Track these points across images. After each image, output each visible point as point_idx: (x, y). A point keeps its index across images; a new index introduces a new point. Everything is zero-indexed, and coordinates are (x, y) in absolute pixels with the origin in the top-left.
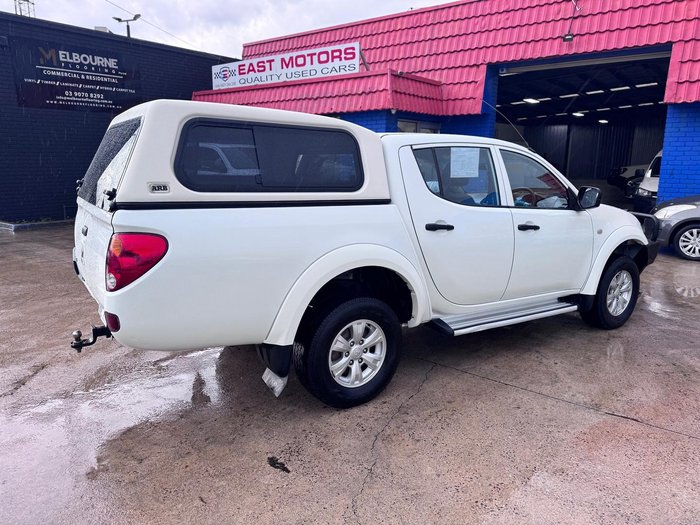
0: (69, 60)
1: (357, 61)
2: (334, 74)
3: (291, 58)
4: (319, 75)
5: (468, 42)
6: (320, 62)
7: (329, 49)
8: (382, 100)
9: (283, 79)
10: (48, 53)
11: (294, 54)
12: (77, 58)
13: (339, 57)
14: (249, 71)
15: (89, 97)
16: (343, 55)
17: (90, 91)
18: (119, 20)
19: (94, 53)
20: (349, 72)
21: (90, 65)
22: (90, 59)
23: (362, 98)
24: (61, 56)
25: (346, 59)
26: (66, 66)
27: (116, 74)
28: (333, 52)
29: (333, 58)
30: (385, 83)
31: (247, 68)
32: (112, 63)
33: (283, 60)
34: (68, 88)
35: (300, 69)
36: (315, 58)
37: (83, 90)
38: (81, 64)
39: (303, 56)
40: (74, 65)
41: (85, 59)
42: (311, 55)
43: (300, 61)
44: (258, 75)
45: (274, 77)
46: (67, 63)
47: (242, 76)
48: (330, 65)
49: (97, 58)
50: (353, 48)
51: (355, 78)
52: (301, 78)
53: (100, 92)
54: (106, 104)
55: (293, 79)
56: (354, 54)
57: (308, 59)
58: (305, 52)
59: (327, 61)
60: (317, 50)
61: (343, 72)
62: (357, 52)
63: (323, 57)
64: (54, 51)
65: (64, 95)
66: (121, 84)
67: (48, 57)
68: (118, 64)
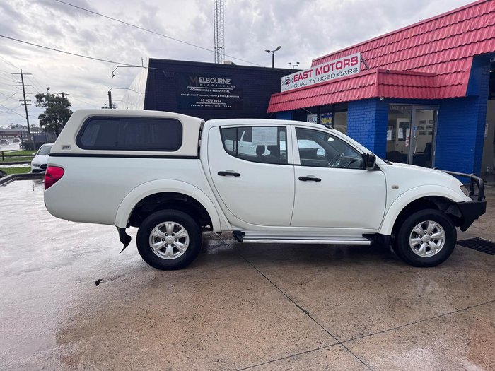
0: (204, 82)
1: (358, 66)
2: (345, 75)
3: (321, 68)
4: (337, 77)
5: (460, 40)
6: (337, 69)
7: (342, 59)
8: (371, 91)
9: (317, 82)
10: (193, 78)
11: (323, 65)
12: (208, 80)
13: (348, 64)
14: (299, 78)
15: (213, 102)
16: (350, 63)
17: (214, 98)
18: (269, 51)
19: (217, 77)
20: (354, 73)
21: (215, 84)
22: (215, 80)
23: (359, 90)
24: (200, 80)
25: (352, 65)
26: (203, 86)
27: (229, 87)
28: (345, 61)
29: (345, 64)
30: (373, 79)
31: (298, 77)
32: (227, 81)
33: (317, 69)
34: (203, 98)
35: (327, 74)
36: (335, 66)
37: (211, 98)
38: (210, 84)
39: (328, 66)
40: (206, 84)
41: (213, 81)
42: (332, 65)
43: (326, 69)
44: (304, 80)
45: (312, 81)
46: (203, 84)
47: (296, 82)
48: (343, 70)
49: (219, 80)
50: (357, 57)
51: (357, 77)
52: (326, 80)
53: (219, 98)
54: (222, 105)
55: (322, 81)
56: (357, 61)
57: (331, 67)
58: (329, 63)
59: (341, 68)
60: (336, 61)
61: (350, 74)
62: (359, 59)
63: (339, 65)
64: (196, 78)
65: (200, 101)
66: (232, 92)
67: (193, 81)
68: (230, 82)
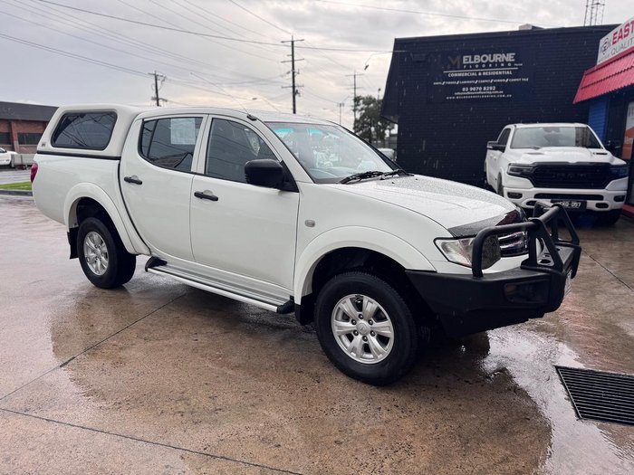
0: (470, 62)
10: (454, 59)
12: (478, 59)
14: (619, 38)
15: (482, 91)
17: (483, 85)
19: (492, 52)
21: (488, 63)
22: (488, 58)
24: (464, 60)
26: (468, 68)
27: (513, 66)
31: (617, 35)
32: (510, 57)
34: (465, 85)
37: (478, 85)
38: (480, 64)
40: (473, 65)
44: (623, 41)
45: (633, 41)
46: (468, 65)
47: (614, 47)
49: (495, 56)
53: (493, 84)
54: (496, 94)
64: (459, 57)
65: (462, 91)
66: (515, 74)
67: (454, 63)
68: (515, 57)
